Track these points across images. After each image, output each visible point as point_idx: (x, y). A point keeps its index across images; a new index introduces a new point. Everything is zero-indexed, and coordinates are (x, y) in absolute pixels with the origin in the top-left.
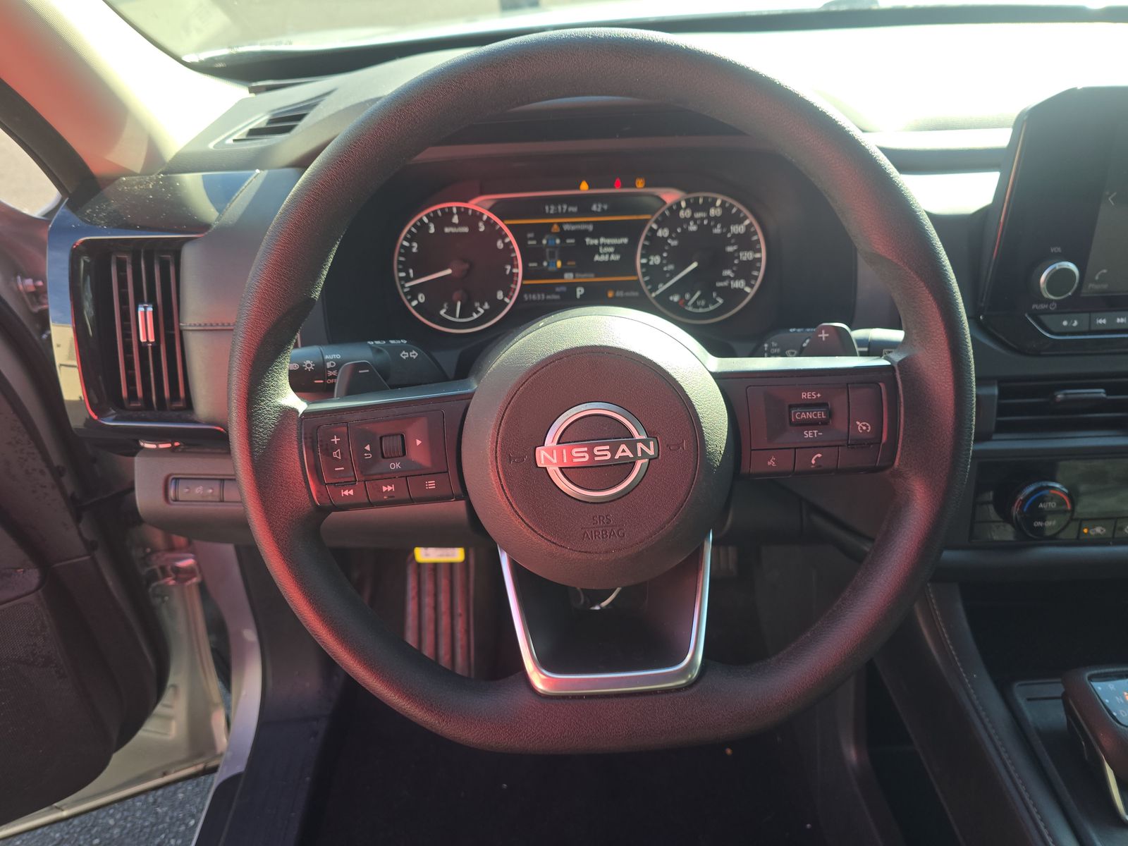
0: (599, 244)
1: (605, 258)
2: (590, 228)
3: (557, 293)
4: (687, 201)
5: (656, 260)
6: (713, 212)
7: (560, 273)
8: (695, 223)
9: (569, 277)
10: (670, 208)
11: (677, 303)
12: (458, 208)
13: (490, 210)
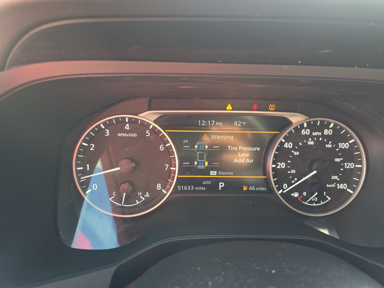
0: (238, 151)
1: (242, 161)
3: (203, 186)
4: (308, 123)
5: (282, 165)
6: (326, 132)
7: (206, 171)
8: (313, 140)
9: (213, 173)
10: (296, 129)
11: (297, 197)
12: (130, 119)
13: (155, 122)
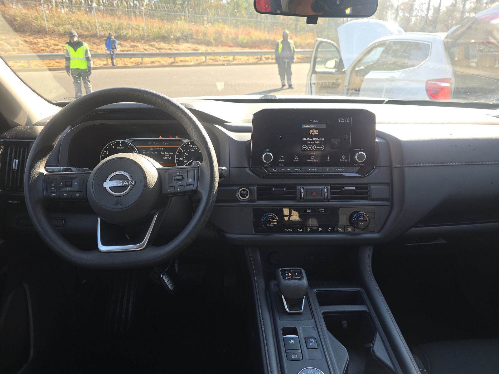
0: (165, 154)
1: (166, 158)
2: (162, 149)
4: (190, 142)
5: (181, 159)
8: (193, 149)
10: (185, 144)
12: (122, 142)
13: (131, 142)
